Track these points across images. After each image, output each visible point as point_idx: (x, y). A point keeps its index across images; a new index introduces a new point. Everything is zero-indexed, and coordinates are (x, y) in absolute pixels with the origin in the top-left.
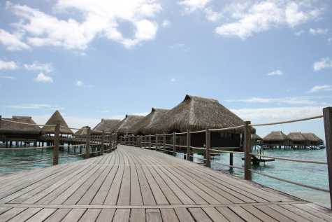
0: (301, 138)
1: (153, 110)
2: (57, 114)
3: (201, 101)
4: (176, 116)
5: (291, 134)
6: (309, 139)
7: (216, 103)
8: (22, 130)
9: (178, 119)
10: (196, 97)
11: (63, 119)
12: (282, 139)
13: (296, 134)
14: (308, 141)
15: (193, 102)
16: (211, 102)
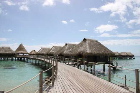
0: (126, 54)
1: (66, 44)
2: (21, 45)
3: (91, 41)
4: (80, 48)
5: (121, 53)
6: (129, 55)
7: (97, 42)
8: (6, 53)
9: (81, 50)
10: (89, 39)
11: (24, 48)
12: (118, 55)
13: (123, 53)
14: (129, 56)
15: (87, 42)
16: (95, 41)
